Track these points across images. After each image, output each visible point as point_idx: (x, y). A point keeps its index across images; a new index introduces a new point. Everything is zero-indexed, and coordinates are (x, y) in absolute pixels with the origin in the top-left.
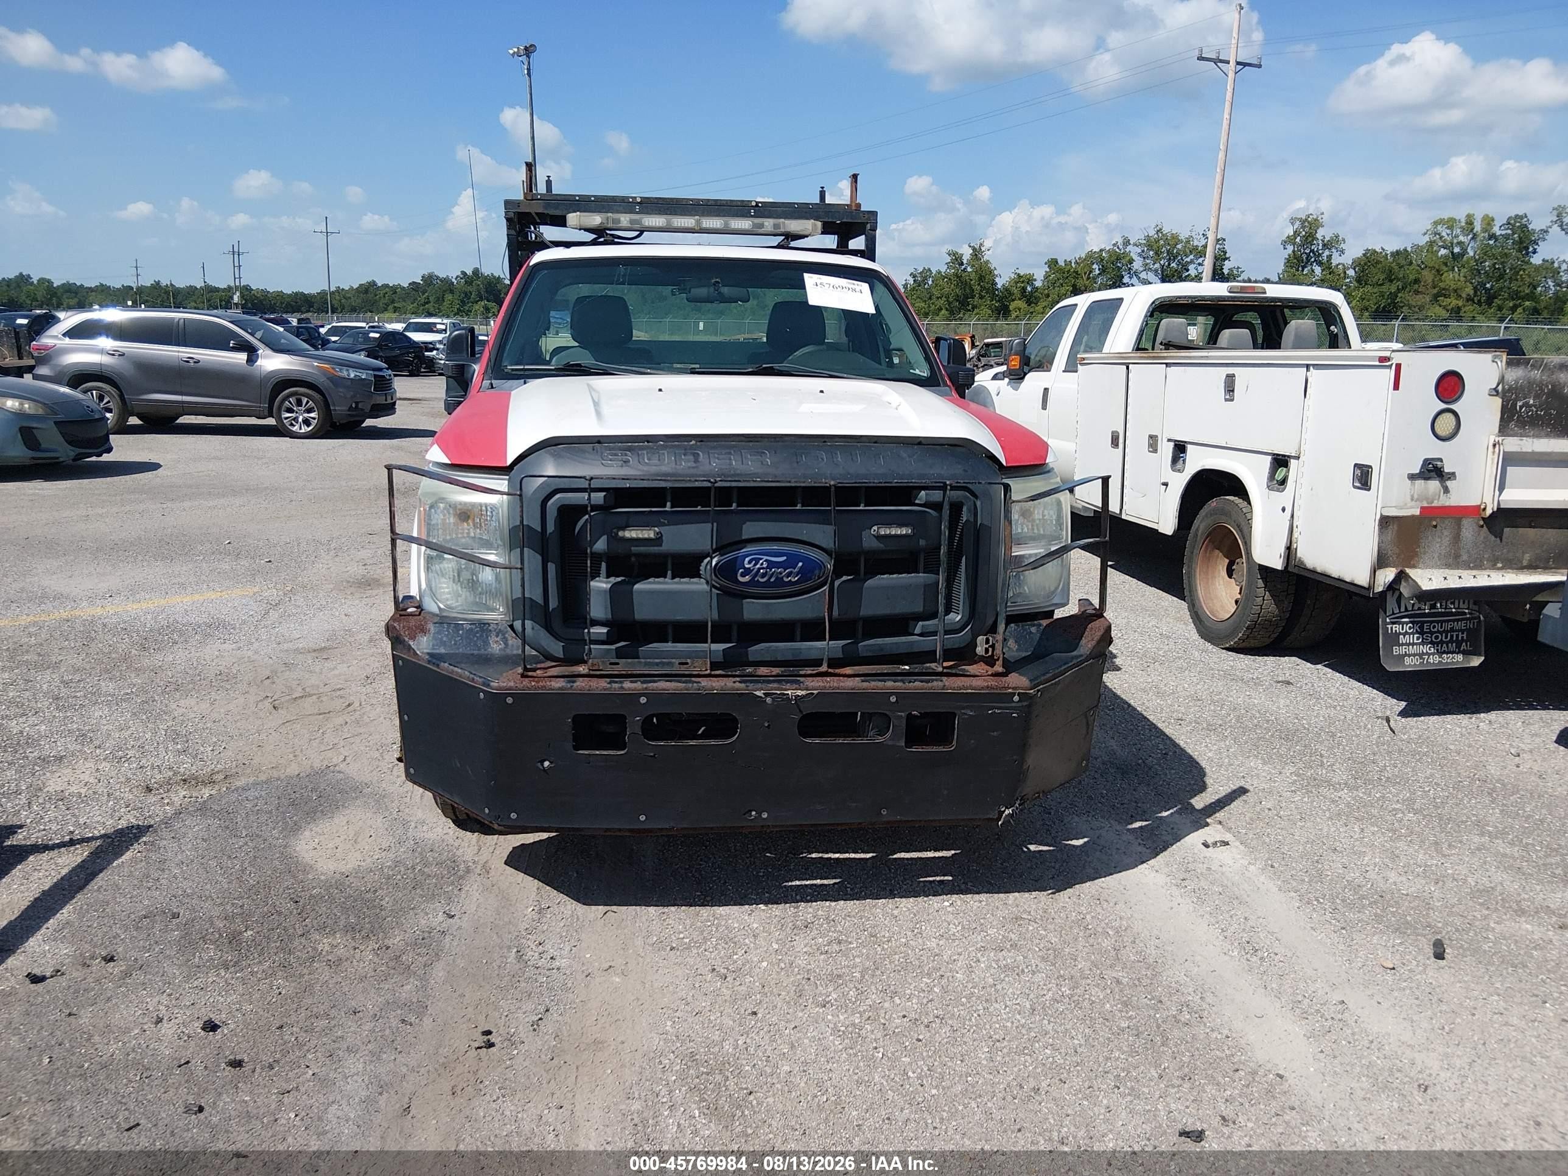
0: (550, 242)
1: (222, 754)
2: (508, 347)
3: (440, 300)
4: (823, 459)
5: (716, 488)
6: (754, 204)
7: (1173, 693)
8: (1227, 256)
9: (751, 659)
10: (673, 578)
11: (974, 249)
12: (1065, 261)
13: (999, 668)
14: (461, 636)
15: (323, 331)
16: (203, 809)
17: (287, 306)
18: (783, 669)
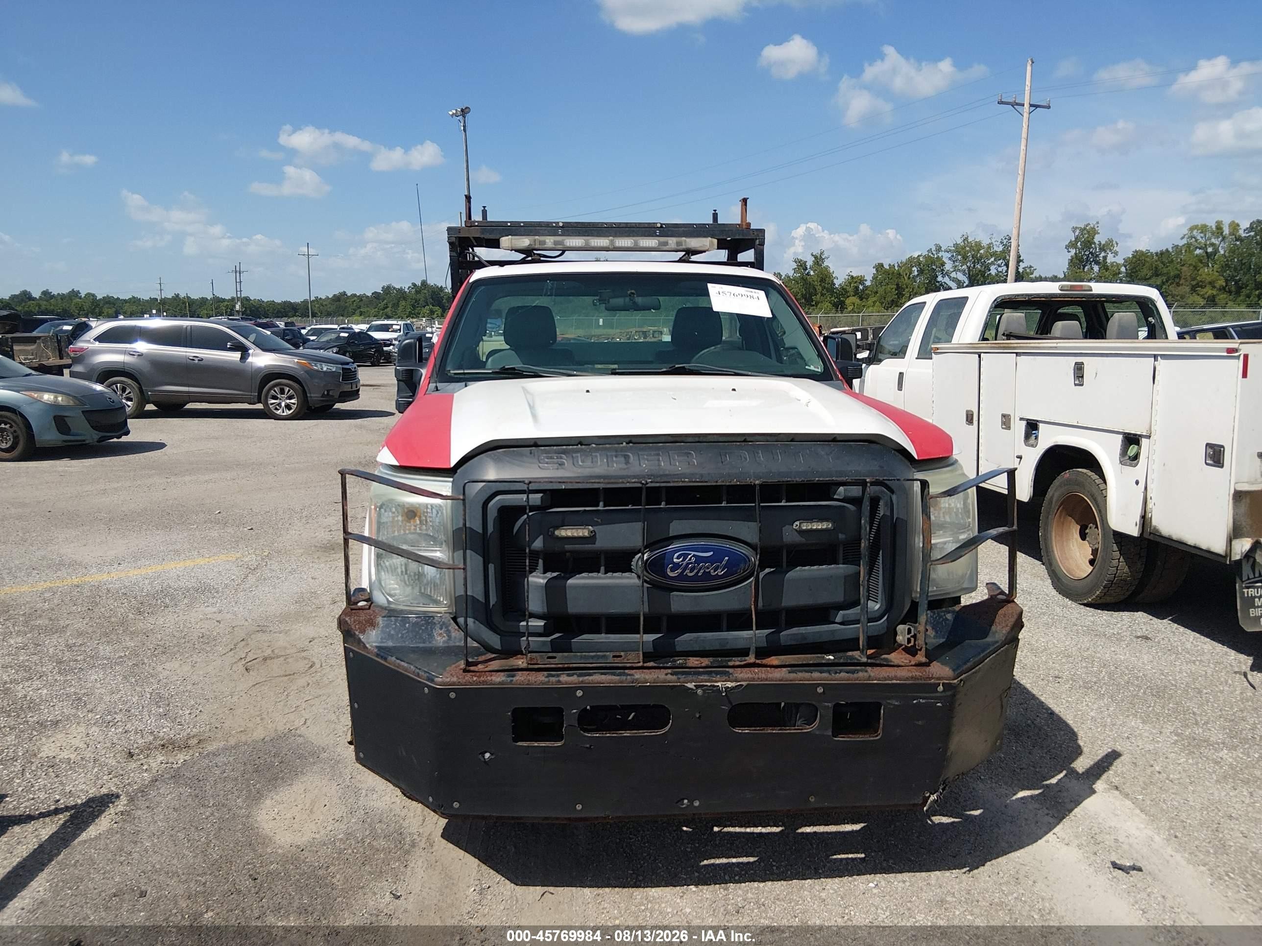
0: (486, 261)
1: (198, 718)
2: (451, 354)
3: (396, 305)
4: (746, 459)
5: (647, 488)
6: (659, 225)
7: (1045, 649)
8: (1021, 258)
9: (678, 649)
10: (606, 573)
11: (816, 257)
12: (890, 265)
13: (921, 657)
14: (407, 629)
15: (304, 332)
16: (176, 776)
17: (277, 312)
18: (711, 659)
